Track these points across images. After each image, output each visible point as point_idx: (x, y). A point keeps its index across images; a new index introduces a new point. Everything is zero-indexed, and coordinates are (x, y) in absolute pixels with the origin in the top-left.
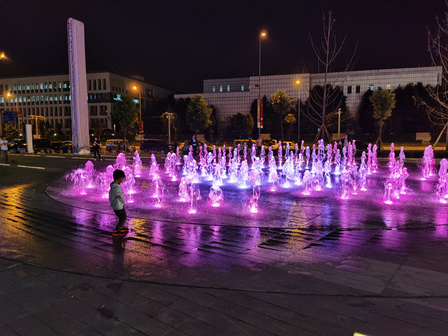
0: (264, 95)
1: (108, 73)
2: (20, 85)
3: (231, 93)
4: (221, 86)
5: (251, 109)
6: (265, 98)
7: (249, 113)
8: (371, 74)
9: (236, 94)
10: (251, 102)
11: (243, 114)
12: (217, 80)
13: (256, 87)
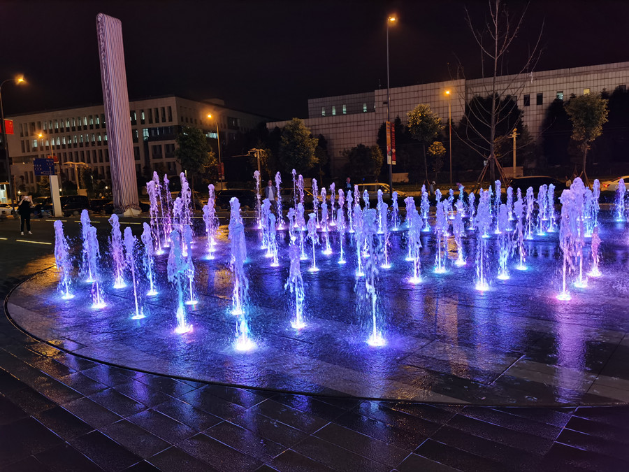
0: (396, 116)
1: (174, 97)
2: (56, 121)
3: (348, 116)
4: (334, 107)
5: (378, 138)
6: (398, 120)
7: (375, 144)
8: (559, 76)
9: (355, 117)
10: (378, 127)
11: (366, 145)
12: (328, 99)
13: (385, 105)
